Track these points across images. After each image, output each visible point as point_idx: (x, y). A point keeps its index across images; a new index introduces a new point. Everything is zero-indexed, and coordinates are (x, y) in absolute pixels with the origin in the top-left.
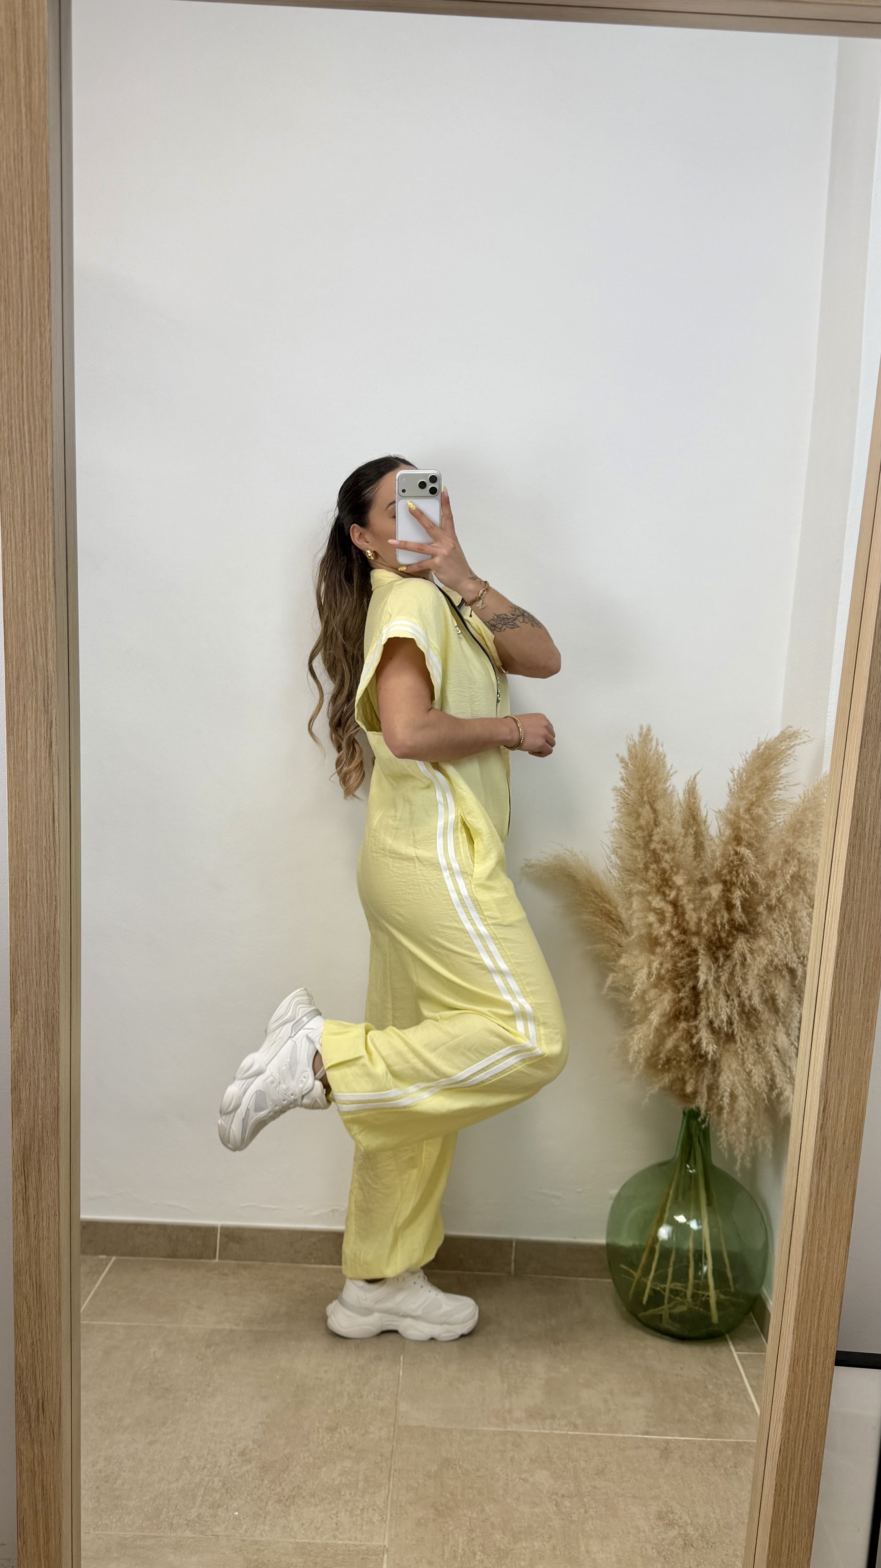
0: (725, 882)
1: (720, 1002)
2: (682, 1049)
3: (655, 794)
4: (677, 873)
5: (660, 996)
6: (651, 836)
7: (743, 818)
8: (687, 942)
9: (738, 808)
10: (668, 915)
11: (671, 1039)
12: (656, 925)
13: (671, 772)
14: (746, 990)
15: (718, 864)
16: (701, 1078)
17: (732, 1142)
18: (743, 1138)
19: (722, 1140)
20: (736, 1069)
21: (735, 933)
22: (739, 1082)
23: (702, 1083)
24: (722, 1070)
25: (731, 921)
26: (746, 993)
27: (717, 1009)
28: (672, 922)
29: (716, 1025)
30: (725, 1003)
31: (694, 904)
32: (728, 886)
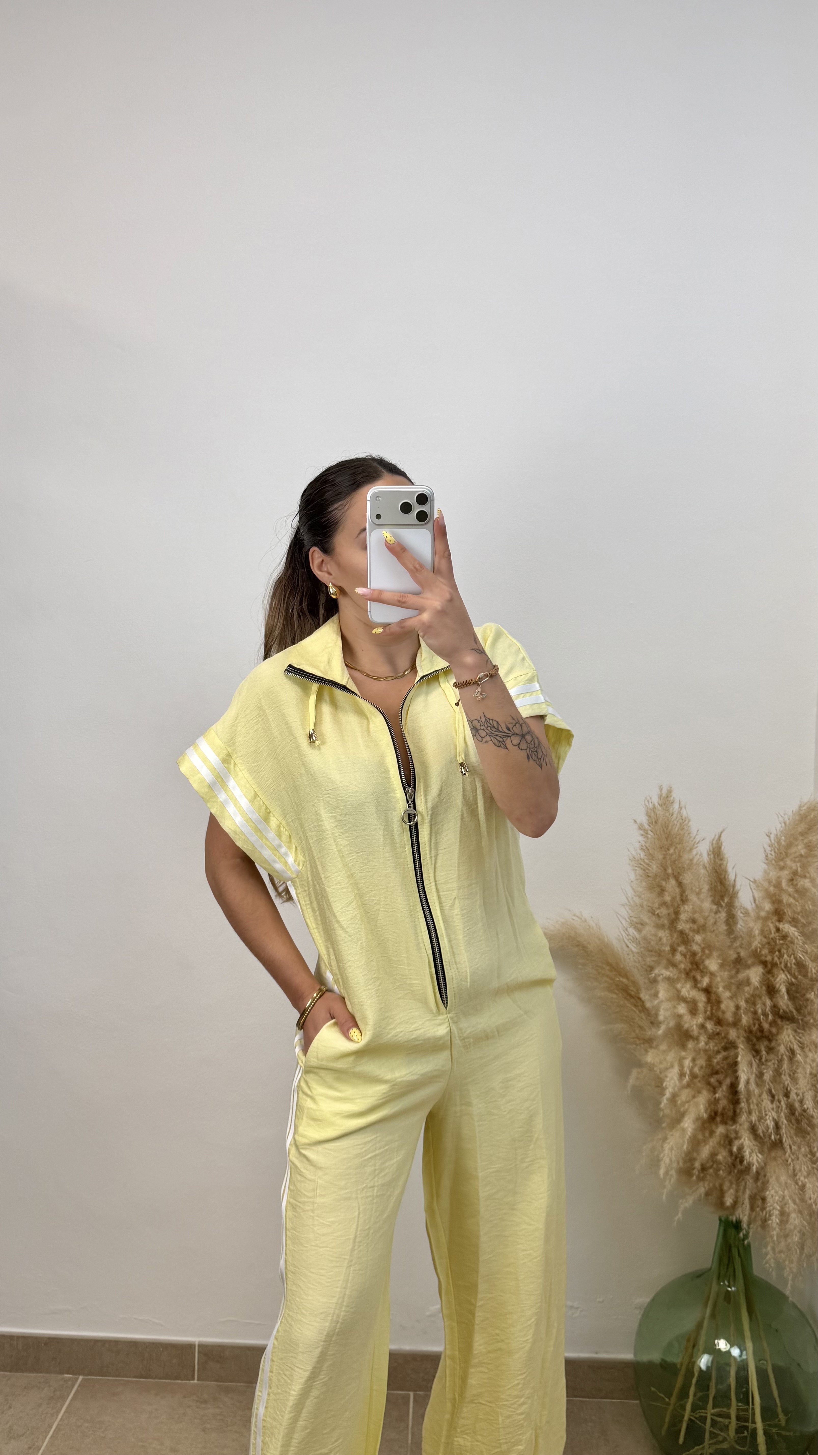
0: (764, 963)
1: (764, 1104)
2: (720, 1157)
3: (680, 865)
4: (709, 956)
5: (694, 1097)
6: (677, 913)
7: (786, 891)
8: (723, 1035)
9: (779, 877)
10: (701, 1005)
11: (707, 1147)
12: (687, 1018)
13: (698, 839)
14: (795, 1091)
15: (756, 944)
16: (742, 1188)
17: (781, 1261)
18: (795, 1258)
19: (768, 1258)
20: (786, 1183)
21: (779, 1021)
22: (791, 1197)
23: (744, 1192)
24: (768, 1181)
25: (775, 1008)
26: (797, 1095)
27: (760, 1112)
28: (705, 1012)
29: (760, 1132)
30: (770, 1106)
31: (730, 990)
32: (769, 968)
